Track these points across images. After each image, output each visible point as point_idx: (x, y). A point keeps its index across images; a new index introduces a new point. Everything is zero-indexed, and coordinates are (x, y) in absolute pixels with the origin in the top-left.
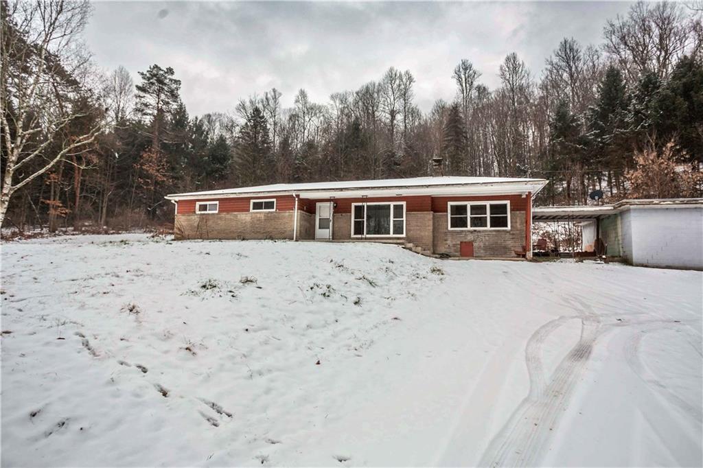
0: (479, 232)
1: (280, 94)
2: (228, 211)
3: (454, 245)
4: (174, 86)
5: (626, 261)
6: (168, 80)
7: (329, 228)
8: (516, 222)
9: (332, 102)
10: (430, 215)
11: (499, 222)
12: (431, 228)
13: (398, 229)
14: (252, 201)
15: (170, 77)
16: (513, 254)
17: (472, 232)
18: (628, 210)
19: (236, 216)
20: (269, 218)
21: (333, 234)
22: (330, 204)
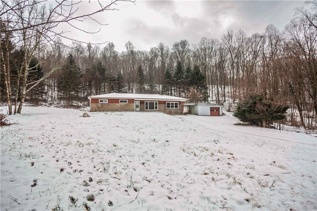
0: (173, 109)
3: (168, 112)
5: (197, 115)
10: (163, 105)
11: (176, 107)
12: (164, 108)
13: (156, 108)
14: (120, 100)
17: (171, 109)
18: (198, 105)
19: (115, 104)
20: (126, 105)
21: (140, 109)
22: (139, 101)
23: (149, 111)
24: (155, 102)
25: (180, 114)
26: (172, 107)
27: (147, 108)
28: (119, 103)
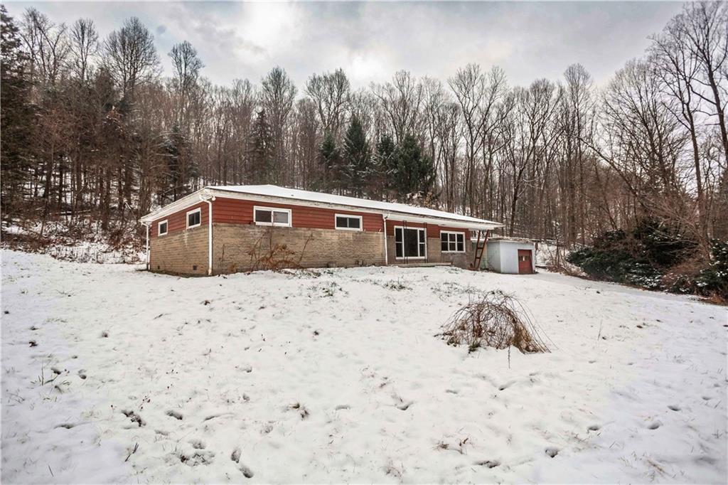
0: (454, 253)
5: (495, 271)
8: (467, 248)
13: (422, 252)
14: (336, 215)
17: (450, 254)
18: (498, 242)
24: (419, 229)
26: (453, 247)
27: (399, 252)
28: (333, 227)
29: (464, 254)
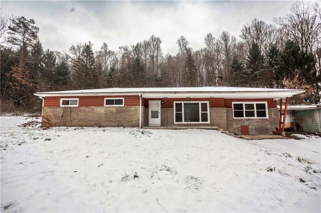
0: (252, 120)
1: (93, 44)
2: (86, 106)
3: (238, 128)
4: (34, 30)
6: (30, 27)
7: (158, 118)
8: (272, 114)
9: (120, 50)
10: (224, 110)
11: (261, 114)
12: (225, 118)
13: (205, 118)
14: (105, 99)
15: (32, 25)
16: (271, 133)
17: (247, 120)
19: (93, 109)
20: (119, 111)
21: (162, 122)
22: (159, 102)
23: (185, 125)
24: (200, 102)
25: (275, 134)
26: (250, 114)
27: (179, 119)
28: (103, 105)
29: (266, 120)
